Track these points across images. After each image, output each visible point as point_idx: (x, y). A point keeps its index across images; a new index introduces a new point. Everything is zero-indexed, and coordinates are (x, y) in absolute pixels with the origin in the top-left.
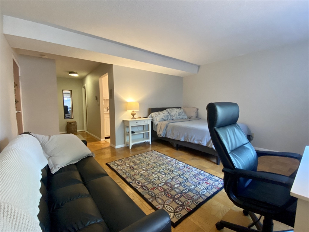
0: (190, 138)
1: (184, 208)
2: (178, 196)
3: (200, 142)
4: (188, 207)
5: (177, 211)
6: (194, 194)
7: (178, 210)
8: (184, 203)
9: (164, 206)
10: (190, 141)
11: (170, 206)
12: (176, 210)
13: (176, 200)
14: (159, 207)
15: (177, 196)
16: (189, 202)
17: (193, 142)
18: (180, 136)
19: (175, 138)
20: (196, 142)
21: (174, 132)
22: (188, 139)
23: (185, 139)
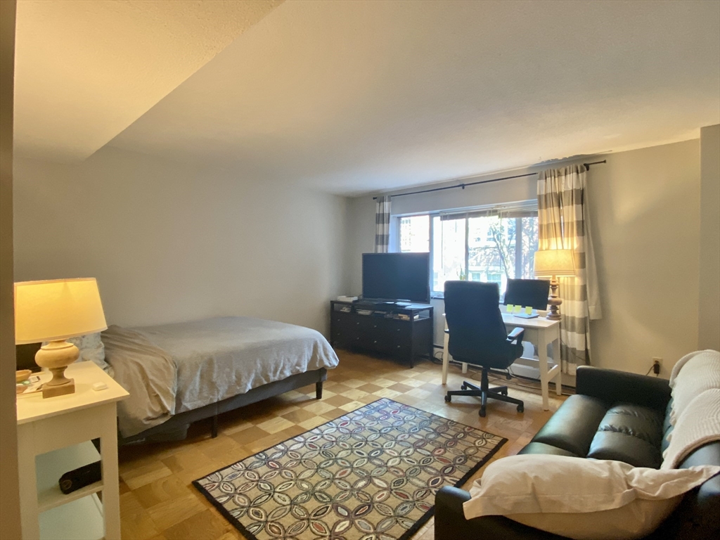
0: (272, 369)
3: (298, 368)
10: (273, 378)
17: (283, 377)
18: (243, 380)
19: (220, 396)
20: (288, 373)
21: (215, 375)
22: (267, 377)
23: (255, 381)
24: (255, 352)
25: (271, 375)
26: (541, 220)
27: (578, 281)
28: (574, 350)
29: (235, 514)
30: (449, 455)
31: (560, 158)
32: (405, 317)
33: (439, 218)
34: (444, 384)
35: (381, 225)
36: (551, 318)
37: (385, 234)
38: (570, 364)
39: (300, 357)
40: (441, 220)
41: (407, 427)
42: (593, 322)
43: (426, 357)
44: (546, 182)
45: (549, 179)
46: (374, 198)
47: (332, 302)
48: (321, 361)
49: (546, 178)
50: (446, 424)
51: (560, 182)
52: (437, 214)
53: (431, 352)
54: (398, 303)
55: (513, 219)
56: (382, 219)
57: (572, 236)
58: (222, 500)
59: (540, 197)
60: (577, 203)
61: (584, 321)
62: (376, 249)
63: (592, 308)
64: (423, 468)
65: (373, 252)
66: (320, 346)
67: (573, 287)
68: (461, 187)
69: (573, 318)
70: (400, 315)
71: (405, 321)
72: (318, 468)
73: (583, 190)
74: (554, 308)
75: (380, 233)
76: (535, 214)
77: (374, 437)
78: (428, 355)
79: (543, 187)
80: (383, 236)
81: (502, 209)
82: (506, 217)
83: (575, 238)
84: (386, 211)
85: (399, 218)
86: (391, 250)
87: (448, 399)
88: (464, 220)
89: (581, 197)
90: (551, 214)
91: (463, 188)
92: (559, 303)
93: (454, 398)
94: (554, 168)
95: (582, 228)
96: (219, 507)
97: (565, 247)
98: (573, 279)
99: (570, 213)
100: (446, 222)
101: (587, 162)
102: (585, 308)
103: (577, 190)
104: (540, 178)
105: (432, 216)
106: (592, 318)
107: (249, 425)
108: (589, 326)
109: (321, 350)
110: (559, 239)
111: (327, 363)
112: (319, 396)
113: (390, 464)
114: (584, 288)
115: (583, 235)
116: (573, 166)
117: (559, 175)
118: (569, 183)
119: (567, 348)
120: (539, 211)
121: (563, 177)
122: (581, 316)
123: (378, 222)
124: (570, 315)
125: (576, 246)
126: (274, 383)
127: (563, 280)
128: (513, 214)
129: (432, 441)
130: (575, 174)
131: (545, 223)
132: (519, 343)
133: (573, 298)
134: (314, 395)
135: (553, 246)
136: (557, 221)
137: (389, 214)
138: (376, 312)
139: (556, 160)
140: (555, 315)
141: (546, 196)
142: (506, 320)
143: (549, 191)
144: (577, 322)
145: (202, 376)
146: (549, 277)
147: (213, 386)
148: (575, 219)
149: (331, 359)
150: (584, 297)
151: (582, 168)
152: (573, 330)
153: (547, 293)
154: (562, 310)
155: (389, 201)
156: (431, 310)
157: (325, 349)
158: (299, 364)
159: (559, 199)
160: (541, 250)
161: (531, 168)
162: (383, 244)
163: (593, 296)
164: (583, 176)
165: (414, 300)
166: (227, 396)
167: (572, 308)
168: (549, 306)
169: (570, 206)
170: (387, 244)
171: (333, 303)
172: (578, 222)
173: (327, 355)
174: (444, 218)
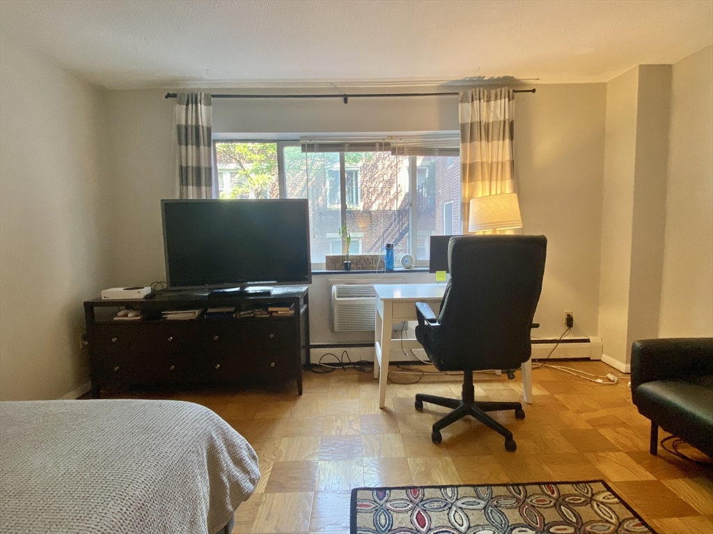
1: (560, 497)
2: (559, 530)
4: (549, 493)
5: (583, 499)
6: (504, 511)
7: (580, 499)
8: (555, 505)
9: (620, 524)
11: (600, 516)
12: (584, 501)
13: (574, 520)
14: (636, 525)
15: (565, 529)
16: (538, 501)
26: (464, 158)
32: (282, 311)
33: (297, 148)
35: (192, 148)
37: (203, 164)
40: (303, 150)
44: (473, 105)
45: (476, 102)
46: (168, 96)
47: (86, 304)
49: (473, 100)
51: (489, 107)
52: (293, 142)
54: (251, 289)
56: (193, 136)
59: (463, 127)
60: (509, 138)
62: (183, 193)
65: (177, 197)
68: (341, 99)
70: (270, 309)
71: (288, 319)
73: (512, 123)
75: (192, 163)
79: (468, 112)
80: (198, 169)
81: (398, 142)
84: (203, 122)
88: (337, 154)
90: (477, 151)
91: (346, 101)
99: (502, 149)
104: (463, 101)
105: (281, 143)
110: (487, 183)
116: (504, 91)
118: (497, 110)
120: (461, 147)
121: (493, 103)
123: (184, 141)
130: (507, 100)
131: (468, 162)
135: (479, 190)
137: (209, 130)
138: (210, 310)
139: (480, 79)
141: (472, 125)
143: (476, 119)
155: (208, 104)
162: (199, 184)
164: (512, 105)
169: (501, 142)
170: (208, 184)
171: (89, 307)
174: (308, 148)
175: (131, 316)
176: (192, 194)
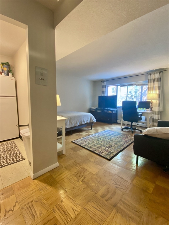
17: (85, 123)
18: (77, 123)
19: (73, 126)
20: (86, 123)
21: (72, 121)
22: (82, 123)
23: (79, 124)
24: (79, 117)
25: (82, 122)
26: (149, 86)
27: (158, 102)
28: (155, 119)
29: (83, 146)
30: (127, 139)
31: (155, 69)
33: (120, 86)
34: (121, 128)
35: (103, 89)
36: (150, 111)
38: (154, 123)
39: (88, 119)
41: (115, 135)
42: (161, 112)
43: (115, 122)
45: (151, 75)
46: (102, 81)
47: (90, 109)
48: (92, 120)
50: (124, 134)
51: (154, 76)
52: (119, 85)
53: (117, 121)
54: (108, 109)
55: (140, 86)
56: (104, 87)
57: (157, 90)
58: (80, 144)
59: (148, 80)
60: (159, 81)
61: (159, 112)
62: (102, 95)
63: (161, 108)
64: (121, 141)
65: (101, 96)
66: (92, 117)
67: (156, 103)
68: (126, 78)
69: (156, 111)
70: (109, 111)
71: (111, 113)
72: (97, 140)
73: (160, 78)
74: (151, 109)
75: (103, 91)
76: (147, 85)
77: (108, 136)
78: (116, 122)
79: (149, 77)
80: (104, 91)
81: (138, 84)
82: (138, 86)
83: (158, 90)
84: (105, 85)
85: (108, 87)
86: (106, 95)
87: (122, 130)
88: (127, 87)
89: (160, 80)
90: (151, 85)
92: (153, 107)
93: (124, 130)
94: (153, 72)
95: (160, 88)
96: (79, 145)
97: (155, 93)
98: (156, 101)
99: (157, 84)
100: (122, 87)
101: (162, 70)
102: (159, 109)
103: (159, 78)
104: (149, 75)
105: (117, 86)
106: (161, 111)
107: (78, 133)
108: (160, 113)
109: (92, 118)
110: (153, 91)
111: (94, 121)
112: (91, 129)
113: (113, 140)
114: (159, 103)
115: (160, 90)
116: (158, 72)
117: (154, 74)
118: (157, 76)
119: (154, 119)
120: (148, 84)
121: (155, 75)
122: (158, 110)
123: (102, 88)
124: (155, 110)
125: (158, 93)
126: (83, 124)
127: (154, 101)
128: (140, 85)
129: (122, 137)
130: (159, 74)
131: (149, 87)
132: (141, 117)
133: (156, 106)
134: (90, 129)
135: (151, 92)
136: (153, 86)
138: (102, 111)
139: (154, 70)
140: (151, 110)
141: (150, 80)
142: (138, 111)
143: (151, 78)
144: (157, 112)
145: (69, 121)
146: (150, 101)
147: (71, 123)
148: (158, 86)
149: (95, 120)
150: (159, 106)
151: (161, 72)
152: (156, 114)
153: (150, 104)
154: (153, 109)
155: (106, 82)
156: (117, 111)
157: (93, 118)
158: (88, 121)
159: (154, 80)
160: (148, 94)
161: (146, 72)
162: (104, 94)
163: (162, 105)
164: (161, 74)
165: (112, 108)
166: (74, 126)
167: (156, 109)
168: (150, 108)
169: (157, 82)
170: (105, 93)
172: (159, 86)
173: (93, 119)
175: (94, 111)
176: (103, 95)
